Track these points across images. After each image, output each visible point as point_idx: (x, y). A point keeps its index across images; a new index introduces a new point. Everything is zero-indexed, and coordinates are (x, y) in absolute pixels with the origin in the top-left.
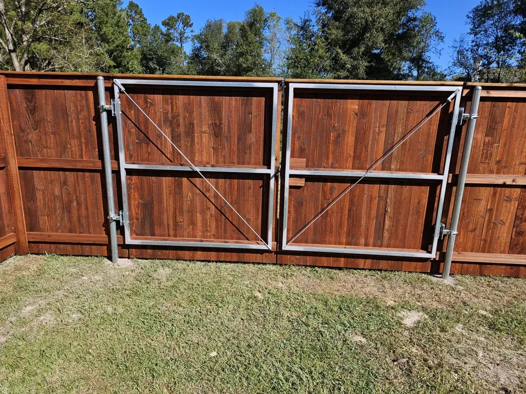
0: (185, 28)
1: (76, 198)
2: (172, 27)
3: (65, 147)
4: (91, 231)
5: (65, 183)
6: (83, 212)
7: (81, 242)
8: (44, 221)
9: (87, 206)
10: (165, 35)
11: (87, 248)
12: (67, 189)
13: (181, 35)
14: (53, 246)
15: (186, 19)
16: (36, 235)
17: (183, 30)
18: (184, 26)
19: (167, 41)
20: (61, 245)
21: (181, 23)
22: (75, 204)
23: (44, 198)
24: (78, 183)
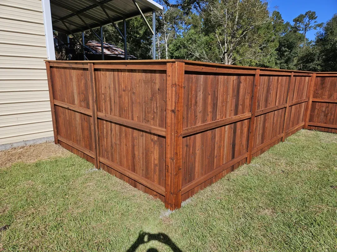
0: (310, 21)
1: (331, 112)
2: (300, 22)
3: (332, 95)
4: (334, 124)
5: (328, 107)
6: (332, 117)
7: (329, 127)
8: (315, 119)
9: (334, 115)
10: (293, 28)
11: (330, 129)
12: (328, 109)
13: (306, 26)
14: (316, 128)
15: (312, 15)
16: (311, 124)
17: (308, 22)
18: (310, 20)
19: (295, 32)
20: (320, 128)
21: (308, 18)
22: (330, 114)
23: (318, 112)
24: (333, 107)
